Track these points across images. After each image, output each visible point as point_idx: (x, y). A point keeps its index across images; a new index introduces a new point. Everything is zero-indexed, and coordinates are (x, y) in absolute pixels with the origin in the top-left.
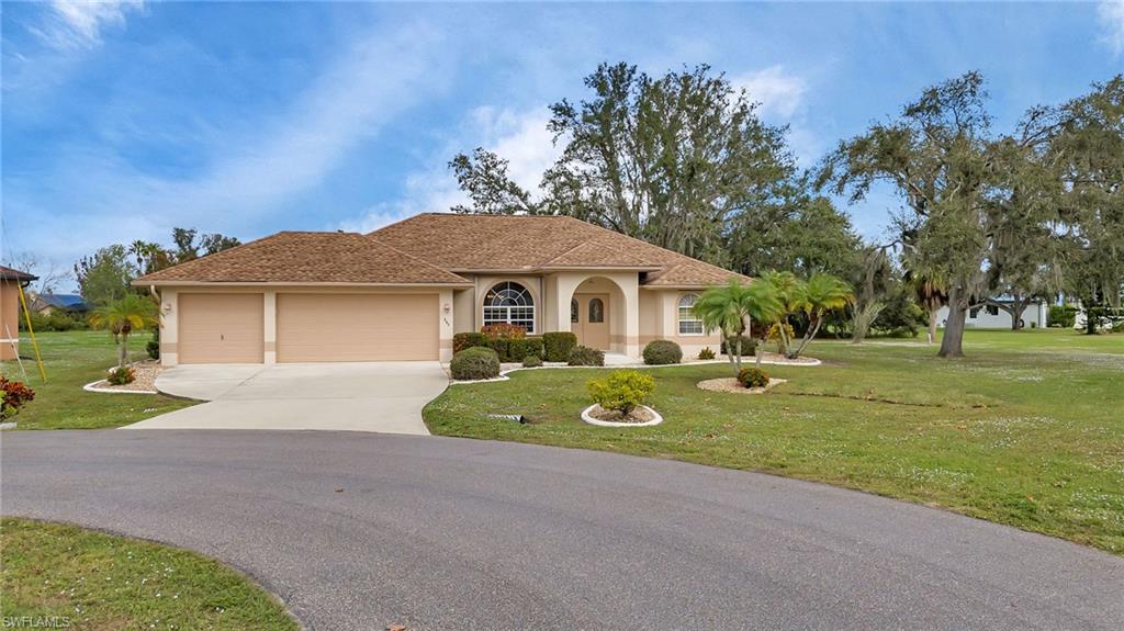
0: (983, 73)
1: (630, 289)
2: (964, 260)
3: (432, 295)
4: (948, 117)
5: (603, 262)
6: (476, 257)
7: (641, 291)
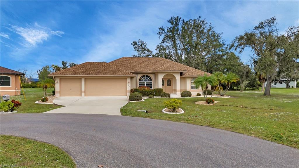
0: (276, 18)
1: (178, 77)
2: (270, 69)
3: (125, 79)
4: (266, 30)
5: (170, 70)
6: (137, 68)
7: (181, 78)
